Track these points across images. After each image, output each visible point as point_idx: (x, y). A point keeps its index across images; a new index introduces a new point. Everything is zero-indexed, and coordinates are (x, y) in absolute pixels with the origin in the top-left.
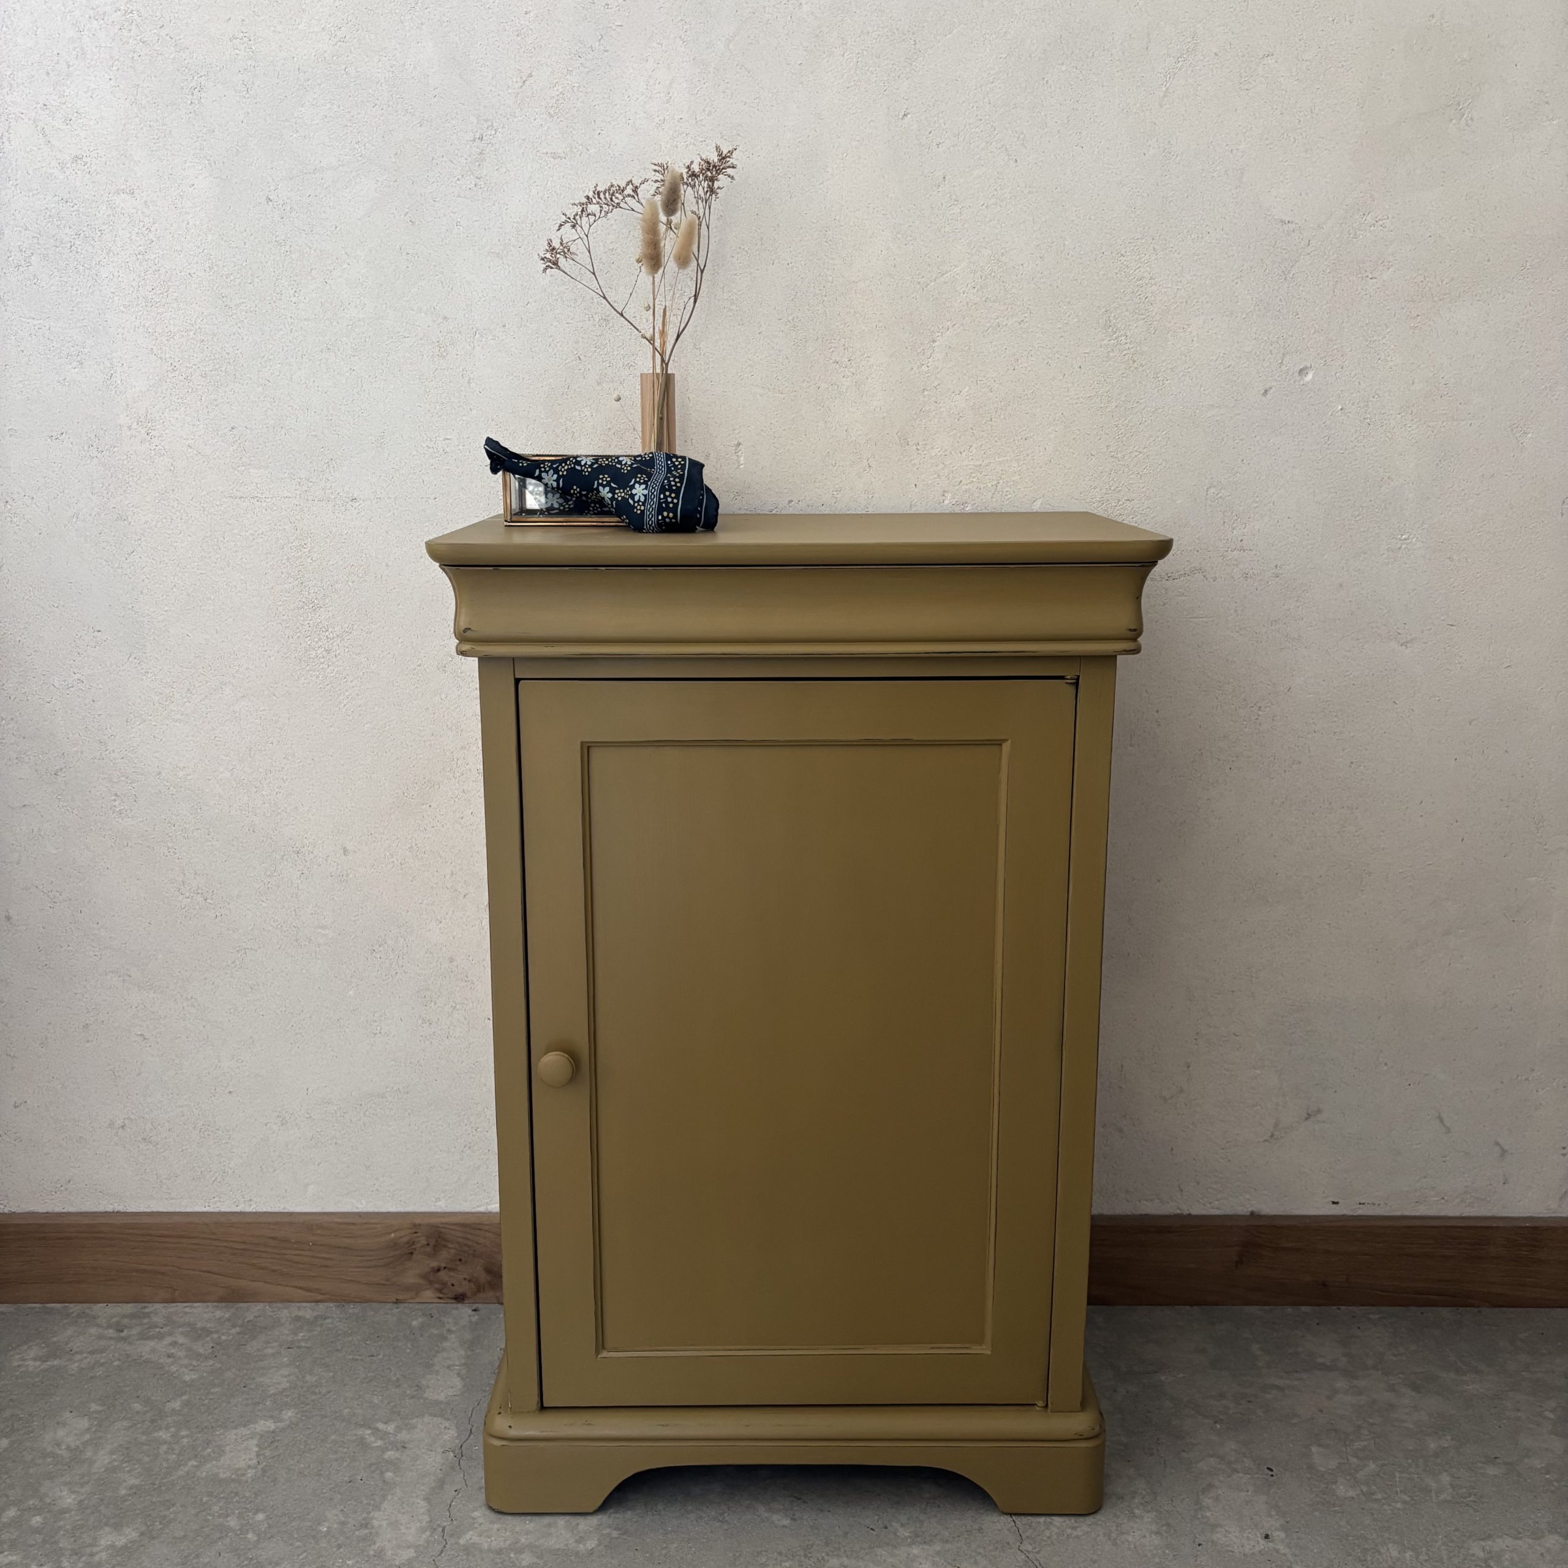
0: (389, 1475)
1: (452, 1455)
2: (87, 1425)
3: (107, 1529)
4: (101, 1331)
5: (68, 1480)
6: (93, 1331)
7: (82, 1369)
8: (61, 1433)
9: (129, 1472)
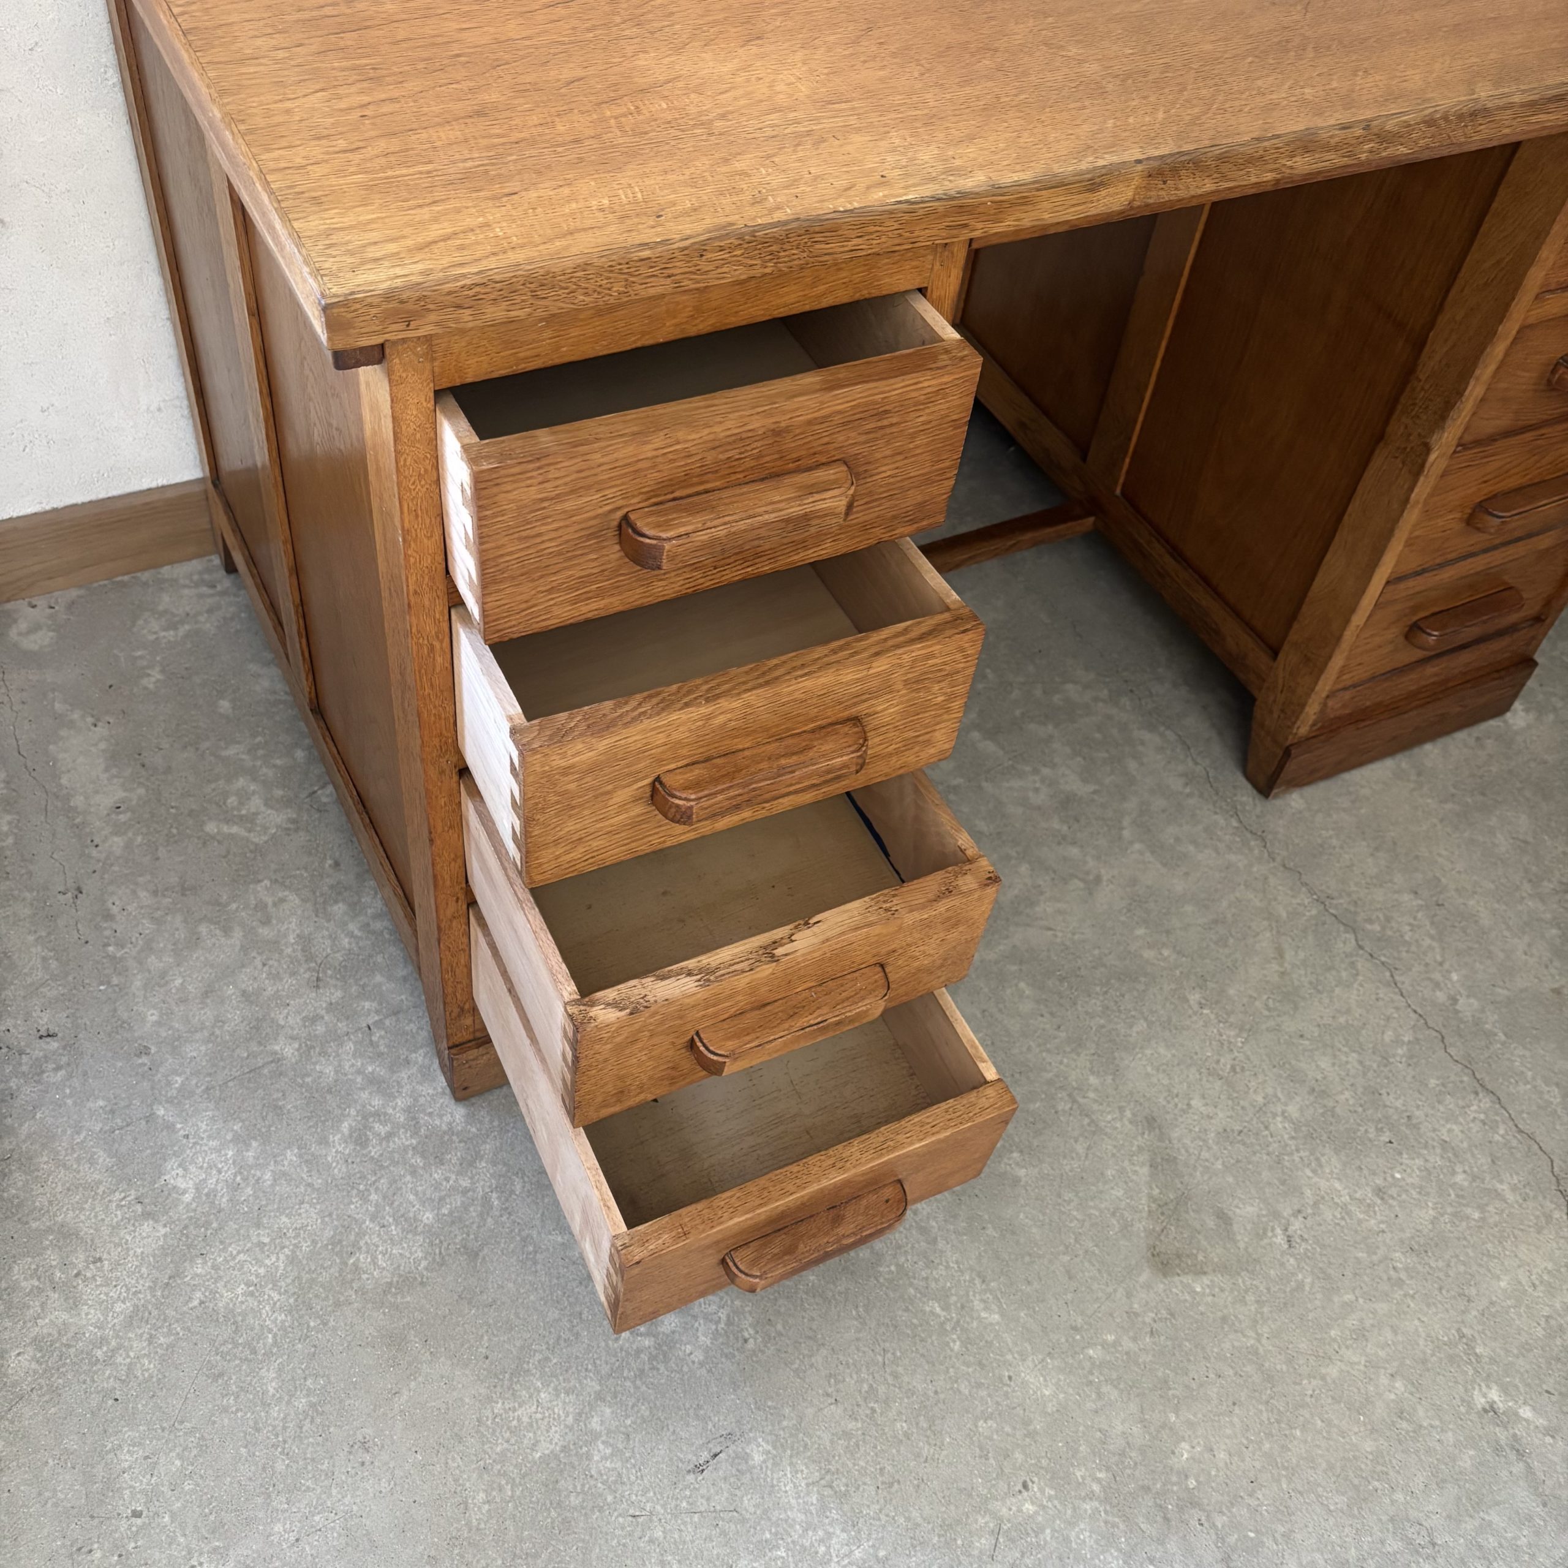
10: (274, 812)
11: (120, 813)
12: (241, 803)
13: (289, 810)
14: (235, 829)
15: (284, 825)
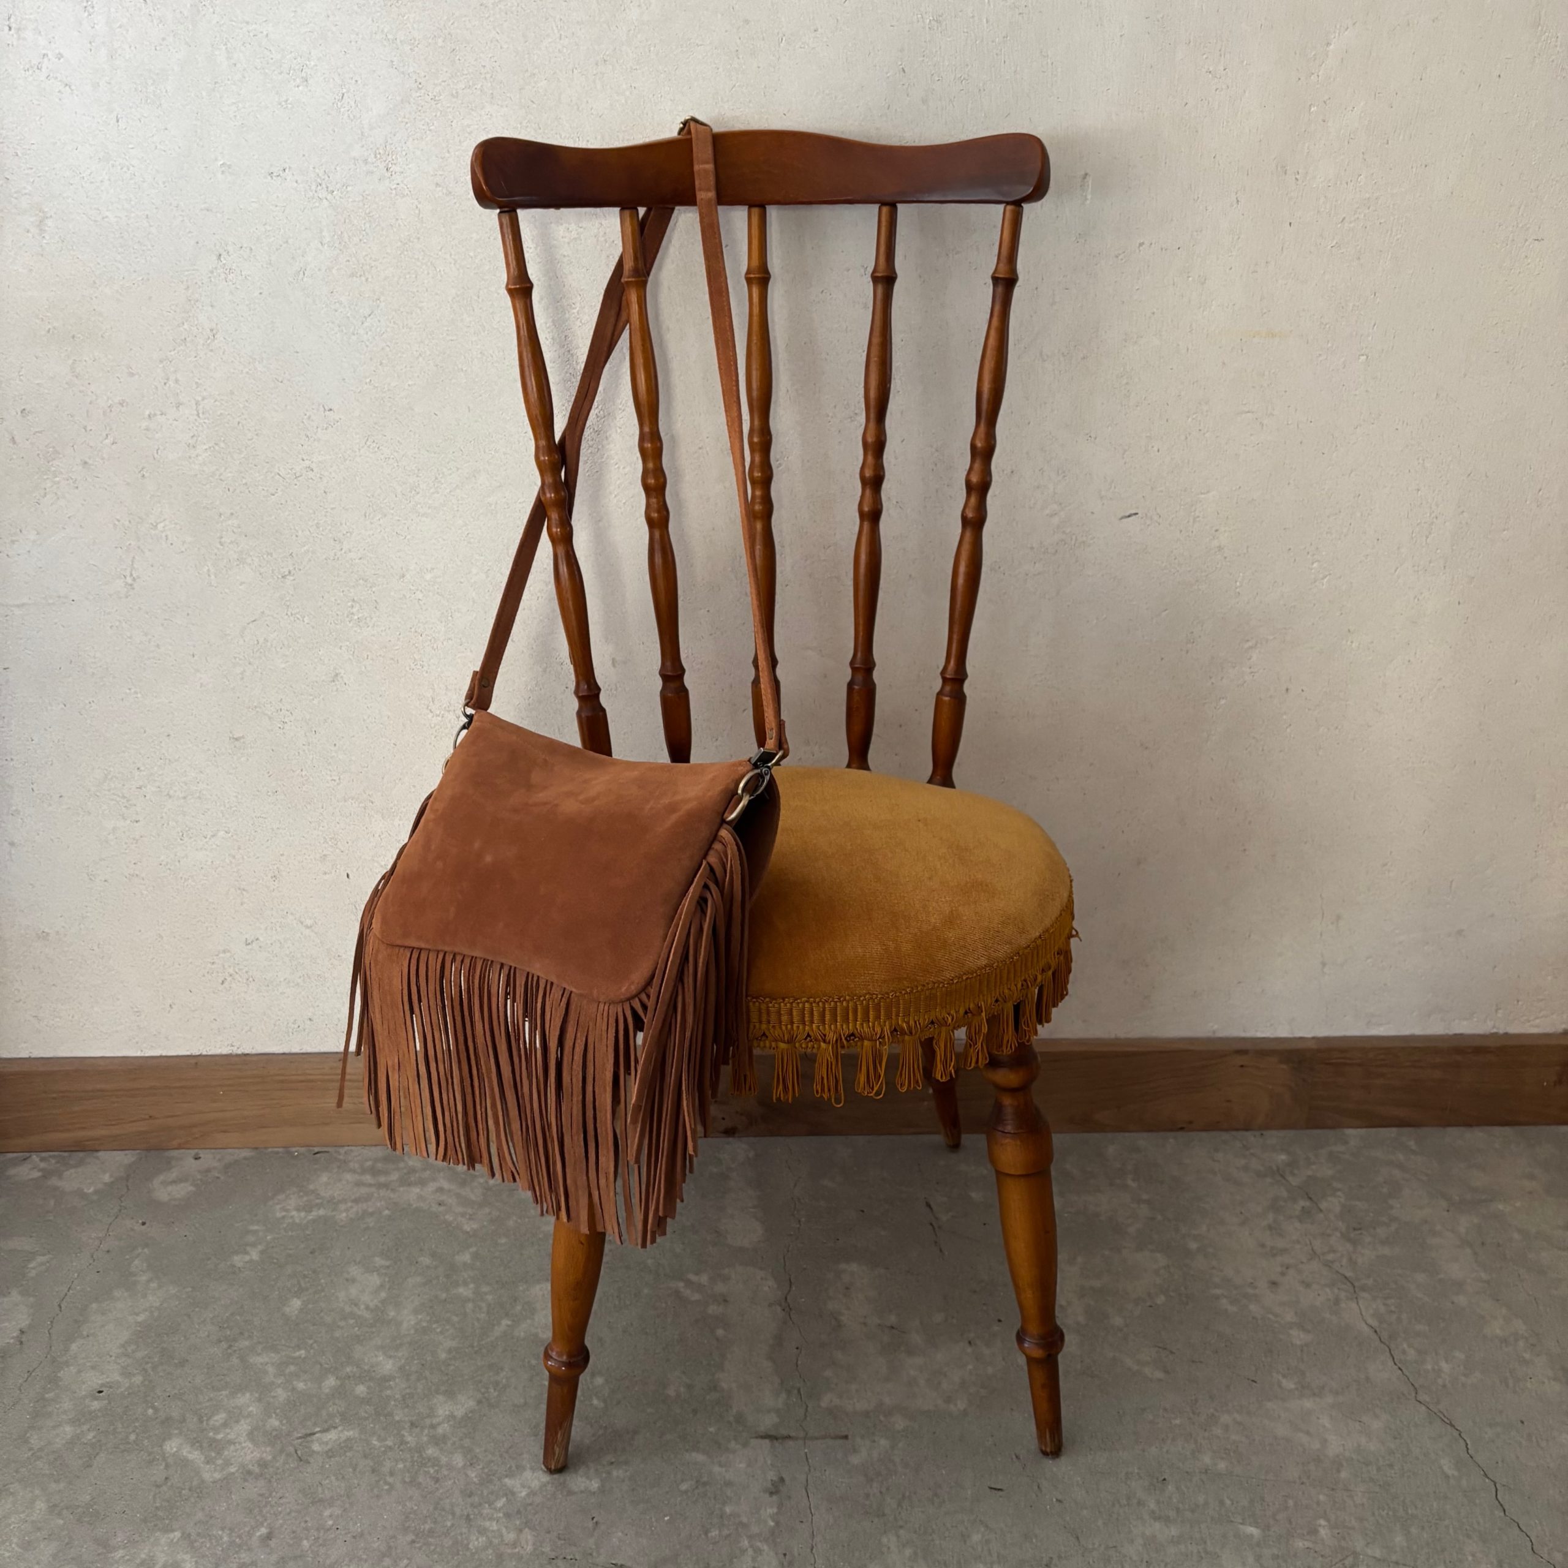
0: (720, 1332)
1: (779, 1309)
2: (378, 1282)
3: (441, 1398)
4: (357, 1177)
5: (379, 1343)
6: (349, 1177)
7: (351, 1219)
8: (353, 1291)
9: (441, 1333)
10: (250, 1445)
11: (96, 1399)
12: (225, 1425)
13: (268, 1449)
14: (195, 1456)
15: (250, 1467)
